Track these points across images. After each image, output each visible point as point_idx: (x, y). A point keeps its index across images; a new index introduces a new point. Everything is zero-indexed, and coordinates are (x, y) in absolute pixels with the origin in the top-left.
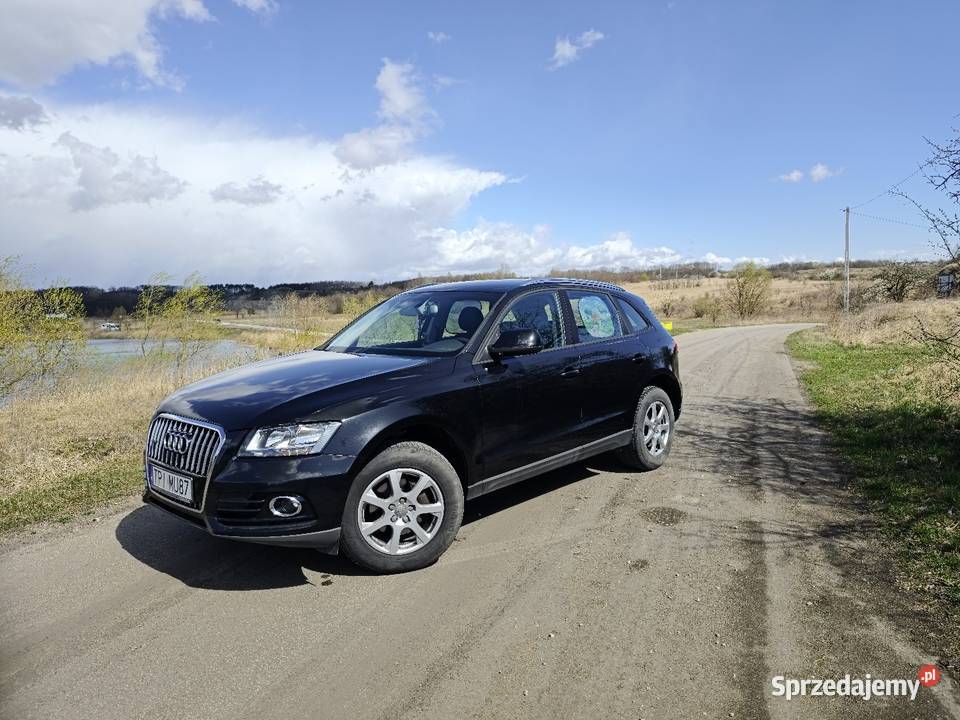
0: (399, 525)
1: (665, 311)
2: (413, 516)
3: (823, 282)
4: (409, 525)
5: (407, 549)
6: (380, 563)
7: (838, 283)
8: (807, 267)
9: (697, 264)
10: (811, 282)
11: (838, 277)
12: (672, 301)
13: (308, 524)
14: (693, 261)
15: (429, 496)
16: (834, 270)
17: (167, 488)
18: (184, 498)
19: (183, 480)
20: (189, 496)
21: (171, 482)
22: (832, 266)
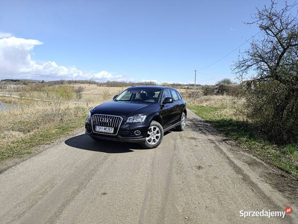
0: (153, 138)
2: (155, 136)
3: (184, 90)
4: (154, 138)
5: (154, 143)
6: (149, 146)
7: (189, 90)
8: (180, 85)
9: (151, 82)
10: (181, 89)
11: (188, 88)
13: (142, 137)
15: (158, 132)
16: (187, 86)
17: (103, 131)
18: (110, 132)
19: (110, 128)
20: (112, 132)
21: (105, 129)
22: (186, 85)
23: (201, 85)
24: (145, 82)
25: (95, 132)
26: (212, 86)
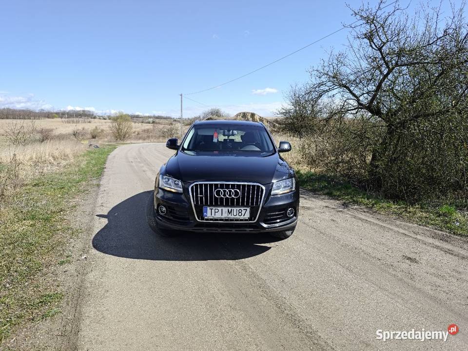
1: (74, 135)
3: (149, 125)
8: (137, 117)
9: (83, 111)
10: (144, 124)
11: (154, 122)
12: (78, 130)
14: (82, 109)
16: (152, 119)
17: (225, 215)
18: (242, 217)
19: (242, 209)
20: (247, 216)
21: (229, 212)
22: (149, 117)
23: (173, 117)
24: (72, 110)
25: (203, 219)
26: (189, 119)
